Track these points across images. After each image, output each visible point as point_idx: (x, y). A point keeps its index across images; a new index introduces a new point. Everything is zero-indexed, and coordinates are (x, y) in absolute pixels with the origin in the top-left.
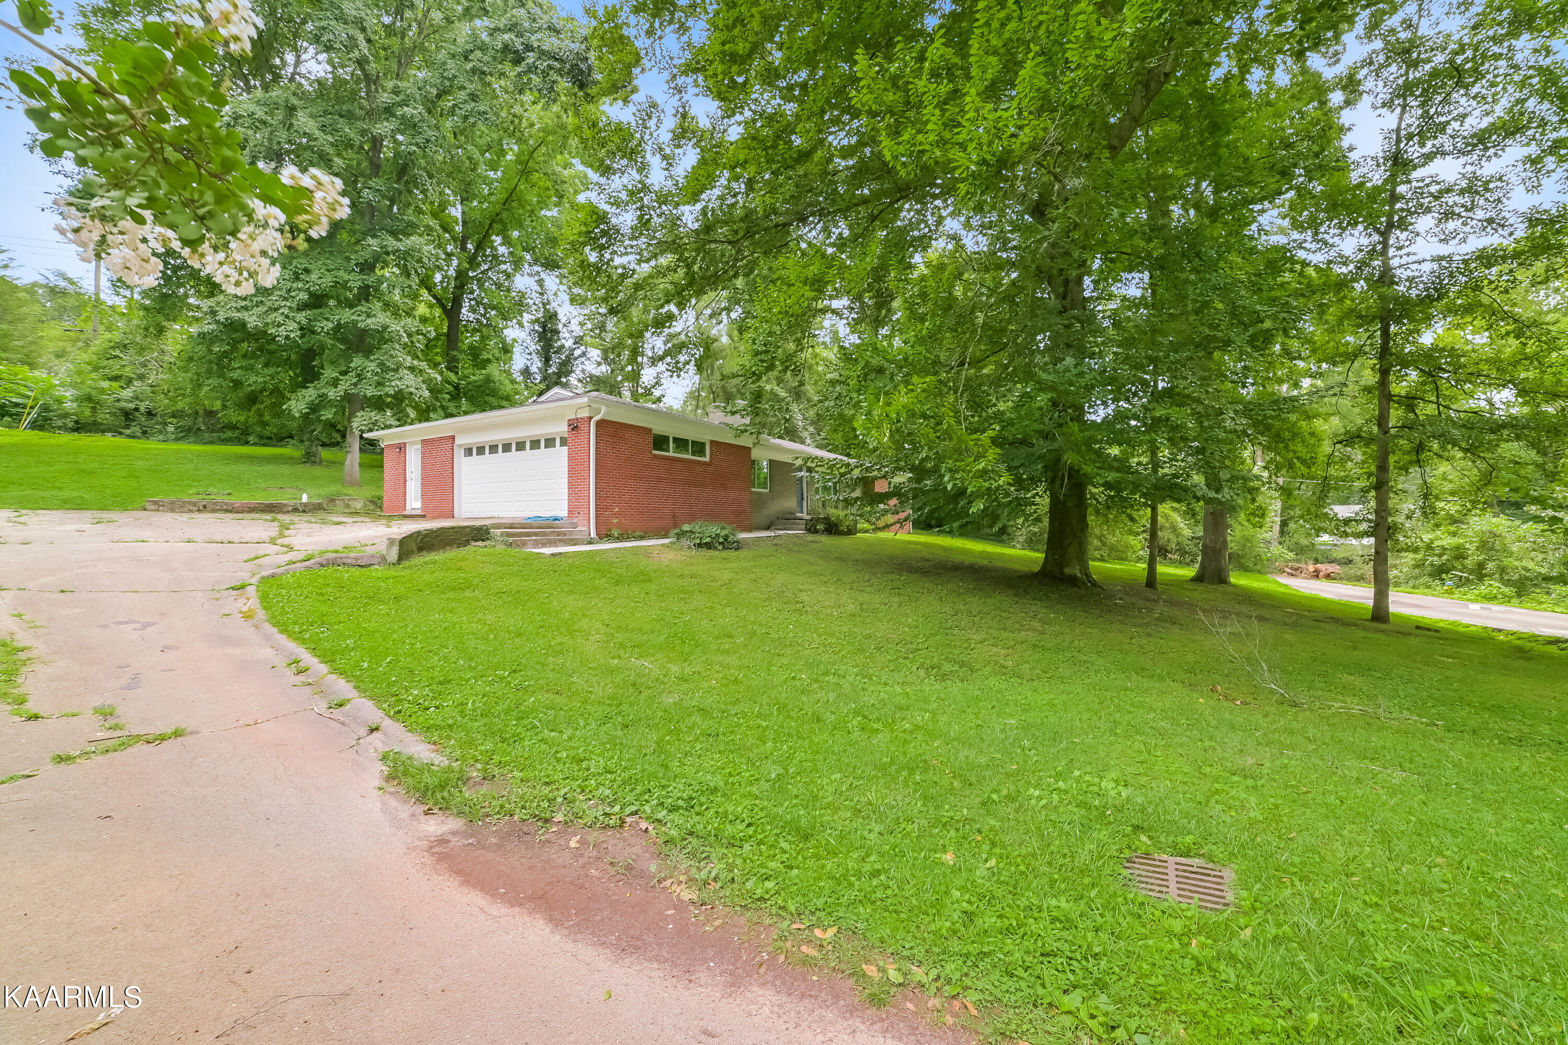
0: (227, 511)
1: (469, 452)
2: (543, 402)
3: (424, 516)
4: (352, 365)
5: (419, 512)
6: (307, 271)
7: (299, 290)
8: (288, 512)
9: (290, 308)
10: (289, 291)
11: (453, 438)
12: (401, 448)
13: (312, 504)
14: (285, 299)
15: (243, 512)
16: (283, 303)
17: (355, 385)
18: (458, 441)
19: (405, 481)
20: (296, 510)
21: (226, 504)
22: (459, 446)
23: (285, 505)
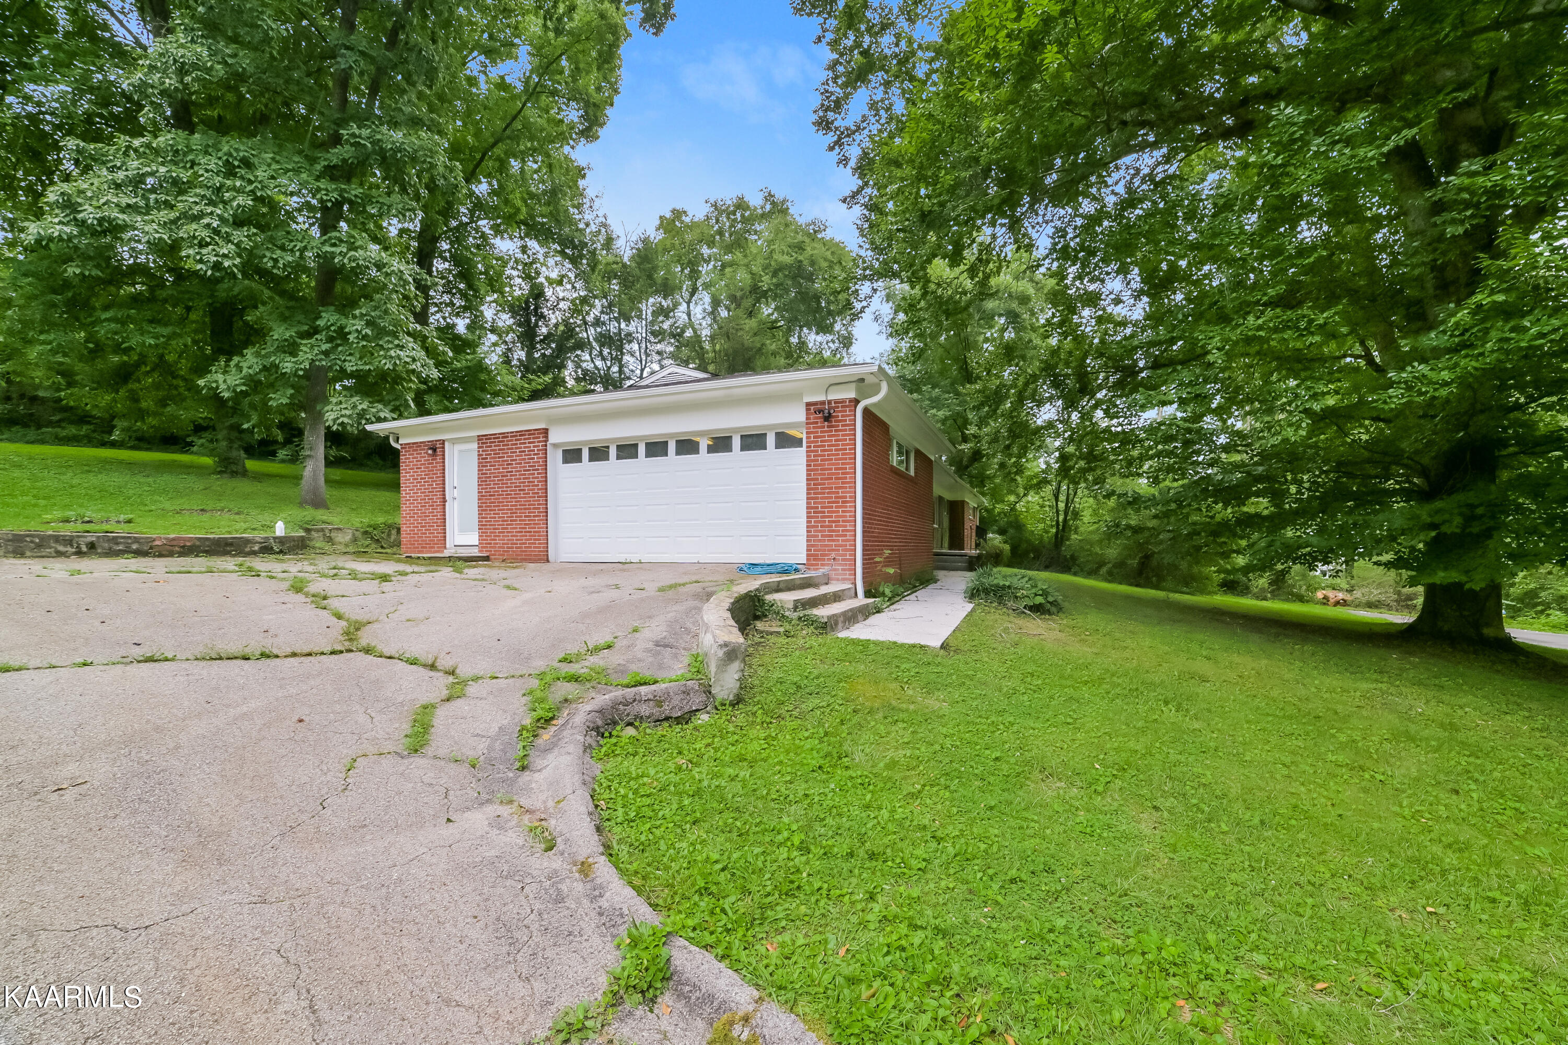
0: (139, 553)
1: (572, 455)
2: (647, 387)
3: (487, 559)
4: (321, 323)
5: (475, 552)
6: (247, 164)
7: (239, 191)
8: (254, 553)
9: (221, 218)
10: (219, 189)
11: (546, 431)
12: (436, 449)
13: (291, 539)
14: (211, 203)
15: (171, 554)
16: (209, 209)
17: (326, 353)
18: (554, 438)
19: (444, 501)
20: (266, 550)
21: (136, 540)
22: (555, 446)
23: (247, 541)
